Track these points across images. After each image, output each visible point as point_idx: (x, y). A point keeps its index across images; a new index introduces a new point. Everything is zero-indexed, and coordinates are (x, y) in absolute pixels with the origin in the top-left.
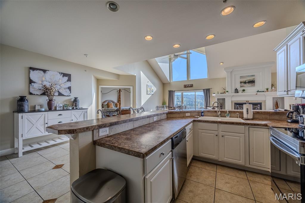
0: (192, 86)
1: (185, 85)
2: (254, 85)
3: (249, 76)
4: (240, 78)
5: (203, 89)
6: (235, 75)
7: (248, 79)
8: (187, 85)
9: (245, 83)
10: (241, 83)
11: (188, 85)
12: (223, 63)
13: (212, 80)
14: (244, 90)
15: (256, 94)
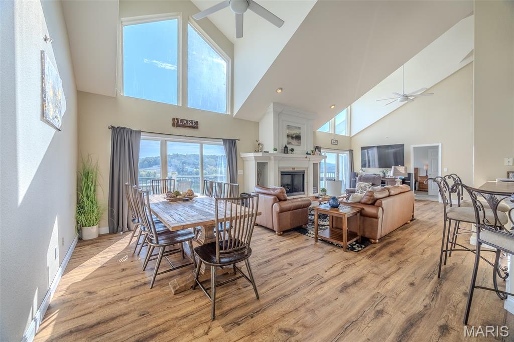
0: (194, 126)
1: (177, 119)
2: (300, 143)
3: (296, 127)
4: (288, 128)
5: (223, 139)
6: (282, 120)
7: (295, 132)
8: (182, 120)
9: (292, 138)
10: (288, 136)
11: (187, 121)
12: (281, 89)
13: (239, 121)
14: (292, 150)
15: (306, 158)
